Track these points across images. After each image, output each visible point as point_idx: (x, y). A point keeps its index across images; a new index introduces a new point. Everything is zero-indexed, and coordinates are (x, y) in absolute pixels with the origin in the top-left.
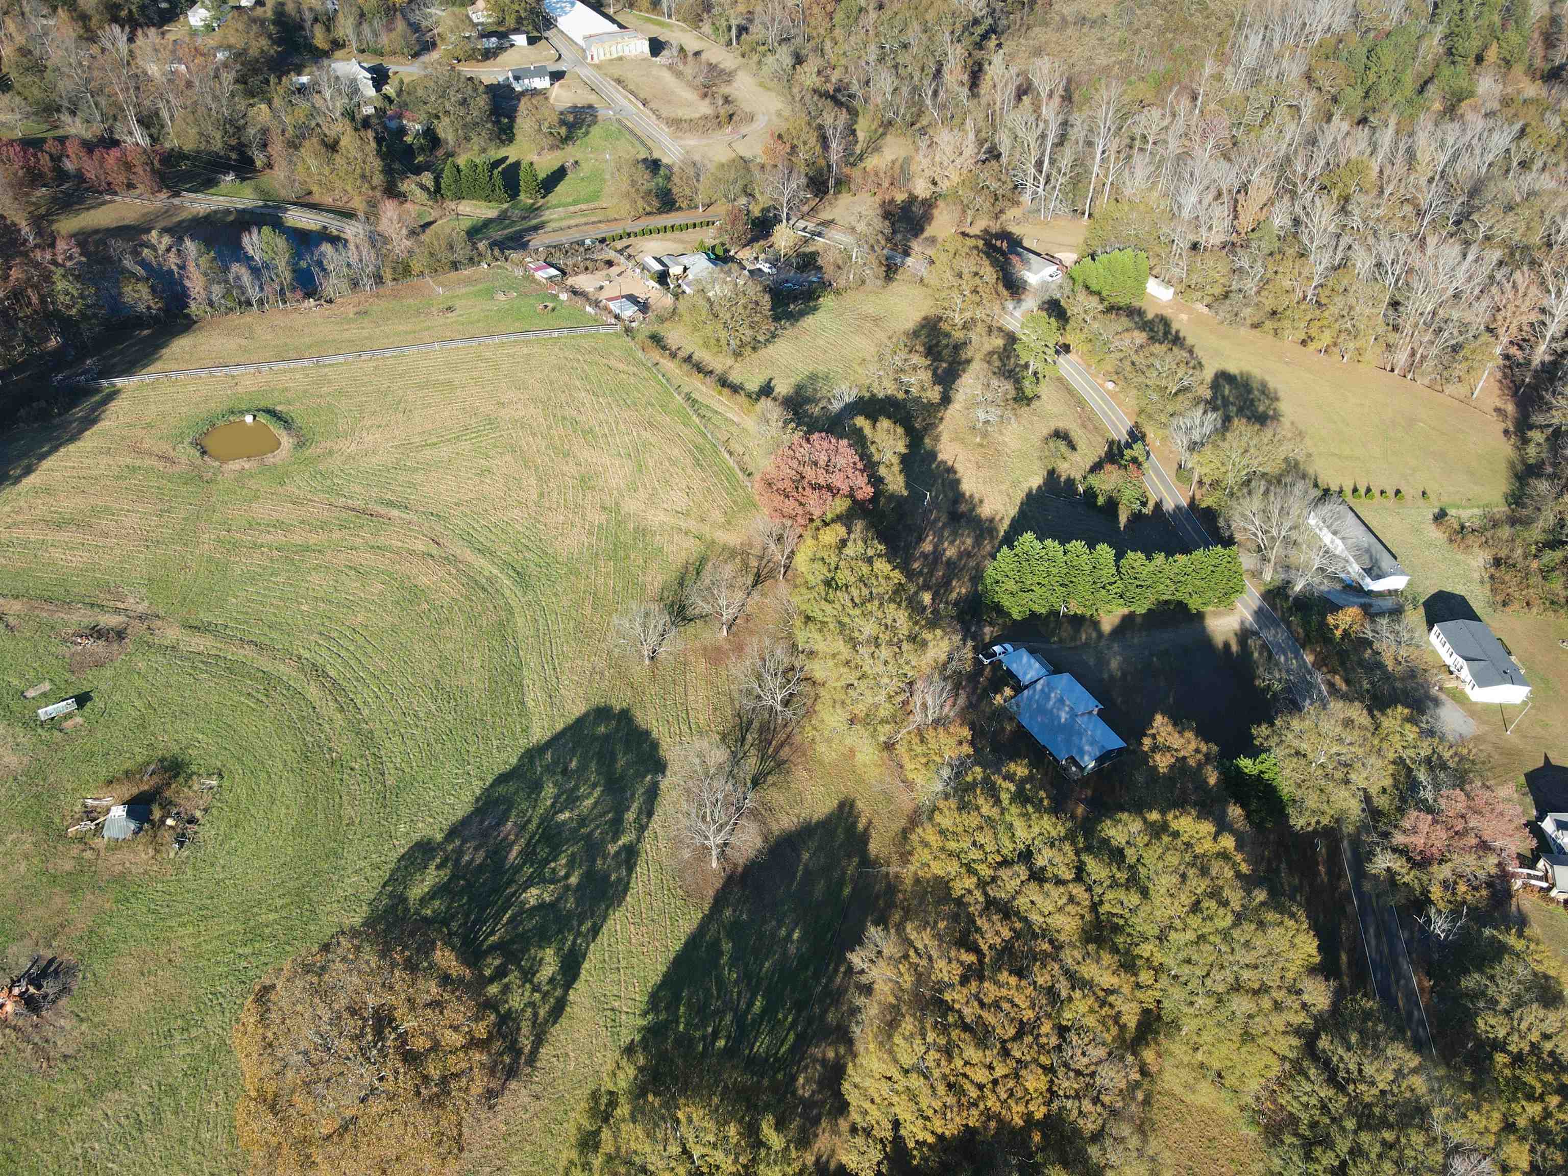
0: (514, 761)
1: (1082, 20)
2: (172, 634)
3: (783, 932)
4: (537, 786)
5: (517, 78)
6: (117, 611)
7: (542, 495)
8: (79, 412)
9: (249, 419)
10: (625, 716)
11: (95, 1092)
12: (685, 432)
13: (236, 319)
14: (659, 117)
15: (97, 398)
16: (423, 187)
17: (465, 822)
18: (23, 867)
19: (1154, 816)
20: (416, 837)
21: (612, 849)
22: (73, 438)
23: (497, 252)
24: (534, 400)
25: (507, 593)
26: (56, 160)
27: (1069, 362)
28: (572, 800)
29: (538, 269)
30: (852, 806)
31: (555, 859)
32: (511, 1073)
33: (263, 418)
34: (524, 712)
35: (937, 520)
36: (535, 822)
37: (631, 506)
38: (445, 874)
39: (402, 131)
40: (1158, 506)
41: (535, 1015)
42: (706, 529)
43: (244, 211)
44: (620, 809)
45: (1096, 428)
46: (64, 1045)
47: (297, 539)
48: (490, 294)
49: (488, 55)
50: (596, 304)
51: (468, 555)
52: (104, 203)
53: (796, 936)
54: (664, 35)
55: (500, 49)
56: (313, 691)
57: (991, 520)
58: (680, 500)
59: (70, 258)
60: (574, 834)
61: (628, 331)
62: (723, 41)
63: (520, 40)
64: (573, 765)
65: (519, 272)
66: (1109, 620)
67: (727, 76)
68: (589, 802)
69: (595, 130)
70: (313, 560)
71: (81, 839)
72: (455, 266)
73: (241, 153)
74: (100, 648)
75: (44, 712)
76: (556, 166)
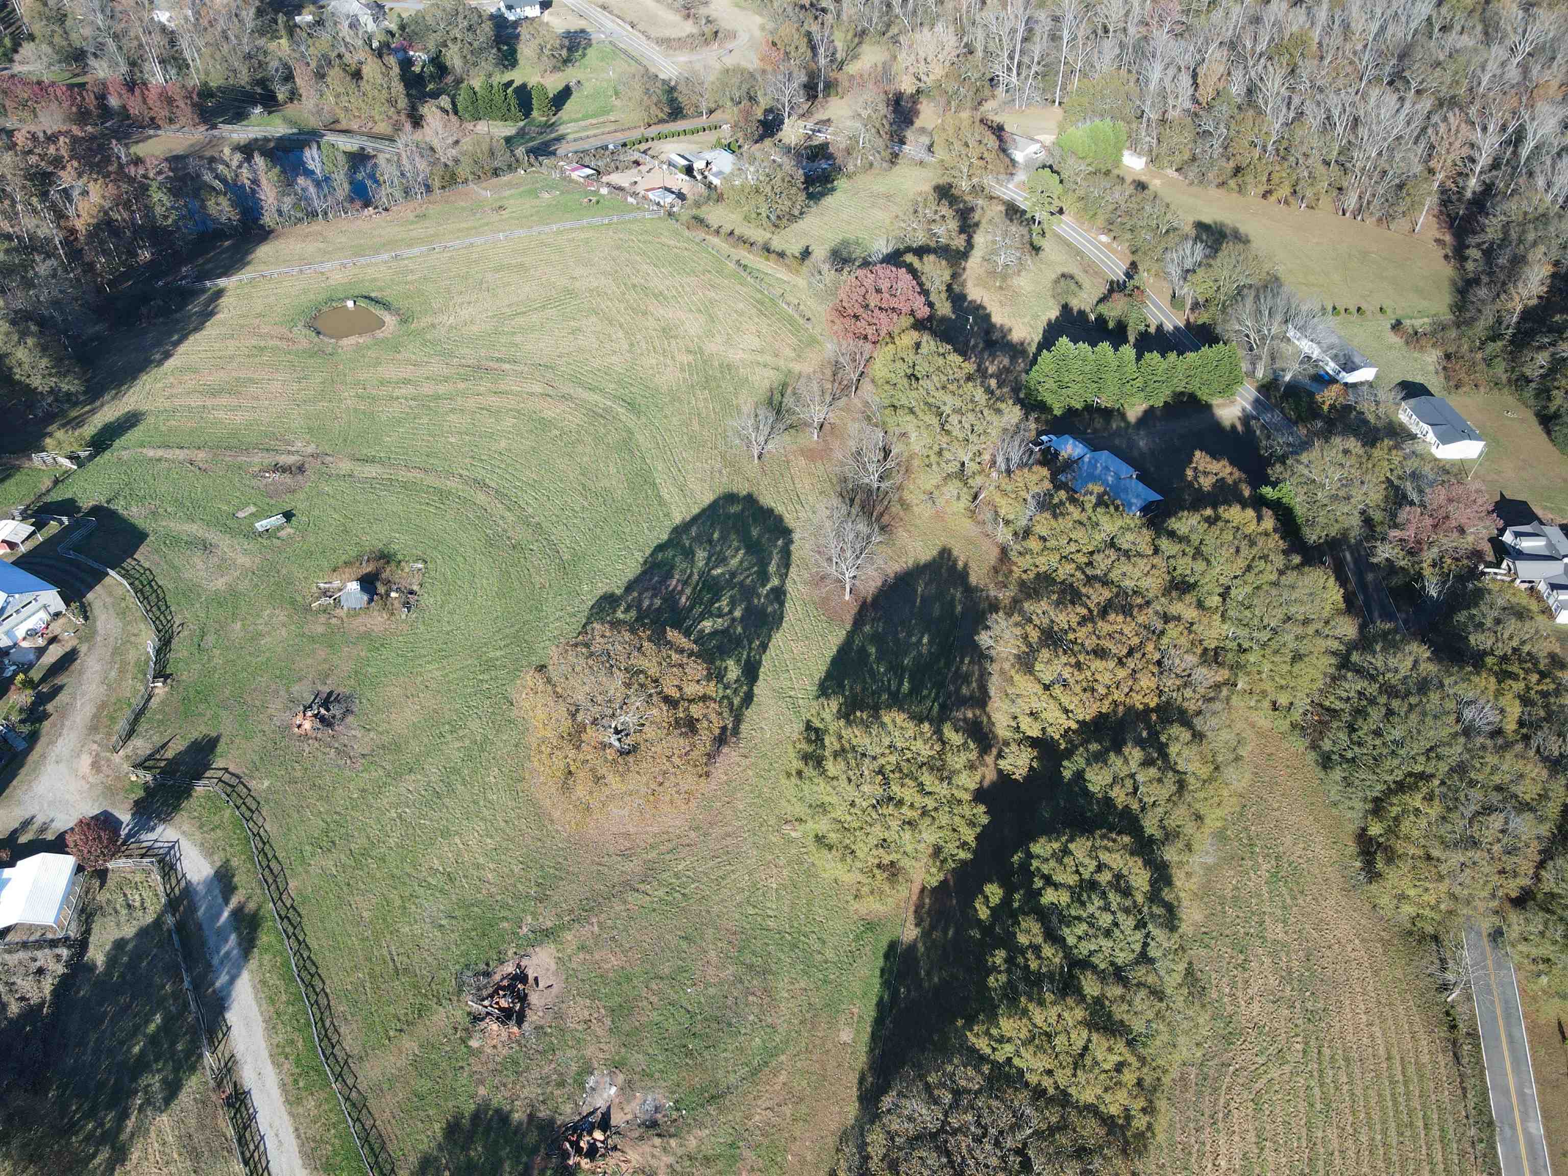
0: (665, 537)
2: (345, 466)
3: (914, 639)
4: (689, 554)
6: (289, 452)
7: (632, 345)
8: (193, 308)
9: (350, 304)
10: (750, 499)
11: (396, 776)
12: (744, 290)
14: (648, 38)
15: (203, 298)
16: (442, 109)
17: (637, 580)
18: (284, 632)
19: (1209, 512)
20: (600, 592)
21: (764, 591)
22: (197, 329)
23: (532, 160)
24: (604, 273)
25: (624, 418)
27: (1066, 223)
28: (721, 561)
29: (573, 170)
30: (949, 552)
31: (718, 600)
32: (722, 742)
33: (362, 303)
34: (662, 502)
35: (975, 346)
36: (696, 577)
37: (711, 347)
39: (411, 61)
40: (1160, 328)
41: (731, 704)
42: (781, 363)
43: (281, 139)
44: (763, 565)
45: (1096, 272)
46: (358, 748)
47: (428, 389)
48: (534, 193)
50: (635, 194)
51: (581, 393)
52: (150, 137)
53: (925, 640)
56: (481, 498)
57: (1022, 344)
59: (160, 173)
60: (730, 584)
61: (671, 215)
64: (716, 536)
65: (556, 175)
66: (1134, 412)
68: (734, 562)
69: (589, 51)
70: (447, 404)
71: (324, 610)
72: (496, 173)
73: (265, 88)
74: (287, 479)
75: (261, 525)
76: (560, 87)
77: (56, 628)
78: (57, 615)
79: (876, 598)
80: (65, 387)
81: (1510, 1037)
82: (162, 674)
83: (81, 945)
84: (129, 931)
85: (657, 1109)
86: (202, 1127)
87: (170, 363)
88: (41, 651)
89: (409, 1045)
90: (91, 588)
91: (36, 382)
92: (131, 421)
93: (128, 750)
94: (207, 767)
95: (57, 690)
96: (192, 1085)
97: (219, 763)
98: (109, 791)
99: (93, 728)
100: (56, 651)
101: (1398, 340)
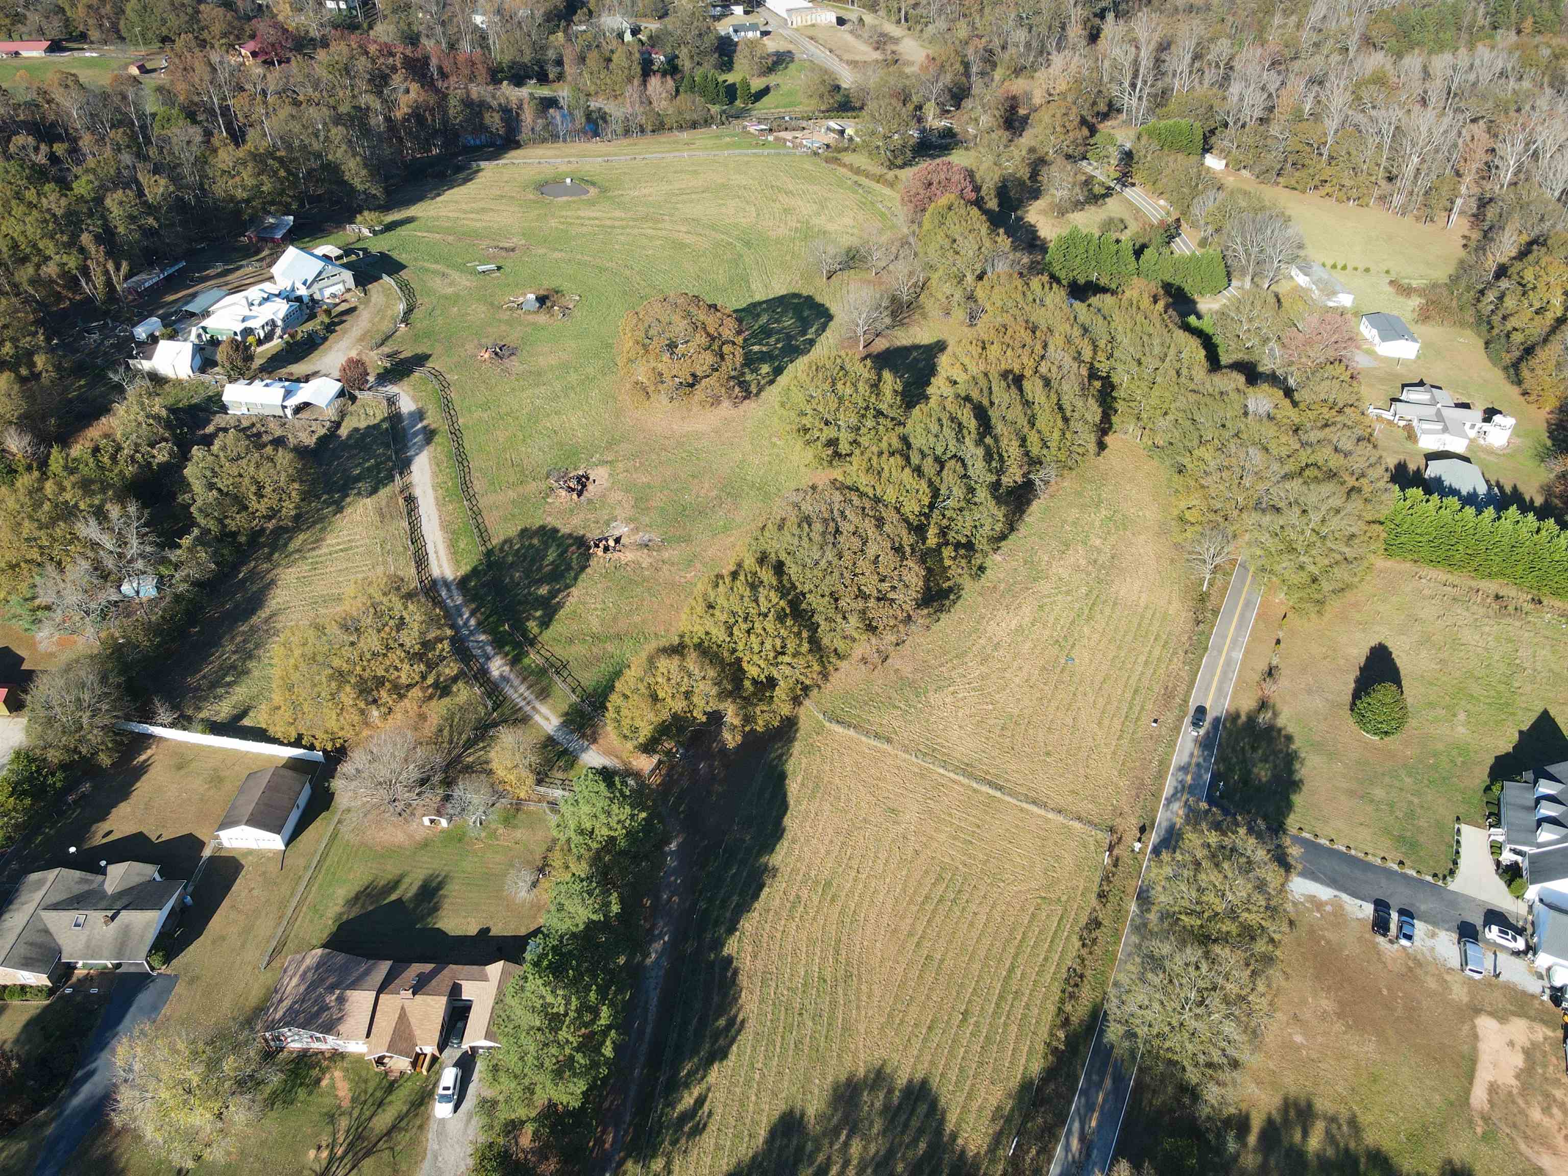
0: (745, 305)
1: (1190, 9)
2: (541, 251)
4: (758, 315)
5: (736, 31)
6: (507, 242)
7: (759, 215)
8: (461, 176)
9: (568, 181)
10: (809, 298)
11: (535, 385)
12: (853, 196)
13: (548, 145)
14: (841, 59)
15: (470, 170)
18: (482, 315)
21: (801, 339)
22: (461, 184)
23: (725, 122)
24: (753, 178)
25: (739, 248)
27: (1133, 192)
28: (778, 321)
29: (753, 126)
32: (745, 398)
33: (577, 181)
34: (749, 290)
36: (758, 326)
37: (815, 221)
39: (651, 61)
41: (759, 382)
42: (865, 235)
43: (545, 98)
44: (805, 328)
46: (515, 371)
47: (608, 223)
48: (719, 138)
49: (717, 17)
50: (794, 143)
51: (713, 234)
54: (848, 15)
55: (725, 14)
58: (848, 221)
60: (779, 332)
61: (815, 154)
62: (893, 19)
63: (738, 10)
64: (780, 310)
65: (739, 130)
67: (896, 41)
68: (786, 324)
69: (791, 66)
70: (619, 231)
71: (510, 310)
72: (694, 125)
73: (541, 67)
74: (504, 253)
75: (480, 268)
76: (762, 86)
77: (348, 296)
78: (349, 290)
79: (881, 353)
80: (373, 192)
81: (1242, 616)
82: (405, 322)
83: (338, 425)
84: (363, 425)
85: (650, 540)
86: (388, 505)
87: (440, 198)
88: (337, 305)
89: (511, 494)
90: (370, 283)
91: (358, 184)
92: (410, 220)
93: (380, 351)
94: (423, 365)
95: (344, 321)
96: (386, 490)
97: (430, 365)
99: (361, 339)
100: (344, 307)
101: (1390, 290)
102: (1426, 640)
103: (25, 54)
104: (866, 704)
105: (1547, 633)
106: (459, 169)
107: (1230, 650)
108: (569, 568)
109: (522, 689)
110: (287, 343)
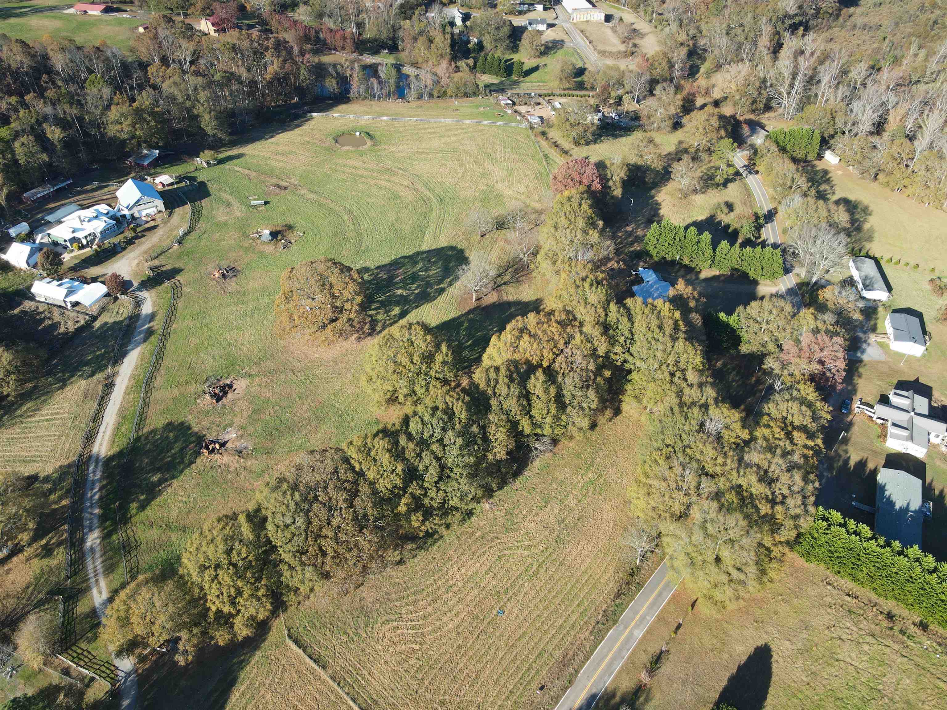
0: (411, 253)
2: (303, 192)
4: (416, 263)
5: (530, 24)
6: (287, 182)
7: (463, 176)
8: (296, 122)
9: (358, 134)
10: (461, 251)
11: (236, 303)
12: (538, 167)
13: (367, 102)
14: (595, 49)
15: (305, 119)
16: (467, 65)
17: (383, 266)
18: (233, 242)
20: (365, 265)
21: (436, 287)
22: (291, 130)
23: (487, 92)
24: (476, 145)
25: (433, 204)
26: (317, 32)
27: (755, 178)
28: (427, 270)
29: (503, 100)
30: (542, 301)
31: (413, 284)
32: (369, 335)
33: (363, 135)
34: (422, 241)
35: (640, 220)
36: (411, 272)
37: (499, 186)
38: (370, 278)
39: (469, 42)
40: (765, 241)
41: (385, 322)
42: (528, 201)
44: (444, 277)
45: (751, 206)
46: (230, 289)
47: (360, 172)
48: (477, 107)
49: (521, 13)
50: (523, 116)
52: (331, 53)
54: (617, 14)
55: (529, 11)
56: (346, 217)
58: (522, 188)
60: (423, 279)
61: (532, 128)
62: (647, 19)
63: (540, 7)
64: (433, 260)
65: (494, 101)
66: (706, 274)
67: (642, 36)
68: (434, 272)
69: (560, 51)
70: (363, 180)
71: (253, 239)
72: (467, 95)
74: (277, 190)
75: (253, 203)
76: (535, 65)
77: (157, 216)
78: (160, 212)
79: (487, 307)
80: (220, 136)
81: (660, 595)
82: (180, 242)
83: (95, 318)
84: (111, 321)
85: (245, 448)
86: (93, 388)
87: (270, 140)
88: (147, 222)
89: (176, 391)
90: (179, 207)
91: (209, 130)
92: (239, 156)
93: (152, 263)
94: (173, 278)
95: (143, 236)
96: (99, 376)
97: (178, 277)
98: (136, 274)
99: (146, 252)
100: (152, 224)
101: (929, 287)
102: (804, 652)
103: (90, 12)
104: (325, 626)
105: (921, 661)
106: (297, 117)
107: (637, 626)
108: (182, 462)
109: (99, 562)
110: (96, 250)
